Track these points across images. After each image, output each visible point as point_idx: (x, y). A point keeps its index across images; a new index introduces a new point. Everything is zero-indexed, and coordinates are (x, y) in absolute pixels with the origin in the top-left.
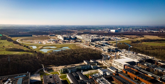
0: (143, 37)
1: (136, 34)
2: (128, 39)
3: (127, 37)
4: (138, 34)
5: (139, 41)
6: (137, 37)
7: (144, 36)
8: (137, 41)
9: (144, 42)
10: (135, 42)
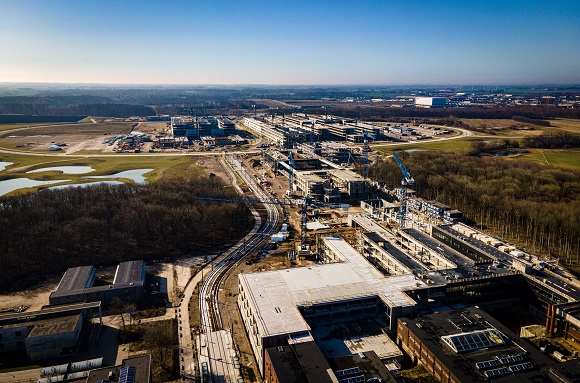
0: (548, 125)
1: (517, 114)
2: (468, 133)
3: (467, 127)
4: (525, 115)
5: (516, 145)
6: (514, 128)
7: (551, 122)
8: (507, 142)
9: (540, 147)
10: (492, 151)
